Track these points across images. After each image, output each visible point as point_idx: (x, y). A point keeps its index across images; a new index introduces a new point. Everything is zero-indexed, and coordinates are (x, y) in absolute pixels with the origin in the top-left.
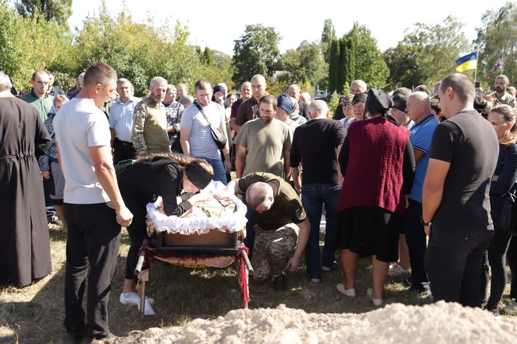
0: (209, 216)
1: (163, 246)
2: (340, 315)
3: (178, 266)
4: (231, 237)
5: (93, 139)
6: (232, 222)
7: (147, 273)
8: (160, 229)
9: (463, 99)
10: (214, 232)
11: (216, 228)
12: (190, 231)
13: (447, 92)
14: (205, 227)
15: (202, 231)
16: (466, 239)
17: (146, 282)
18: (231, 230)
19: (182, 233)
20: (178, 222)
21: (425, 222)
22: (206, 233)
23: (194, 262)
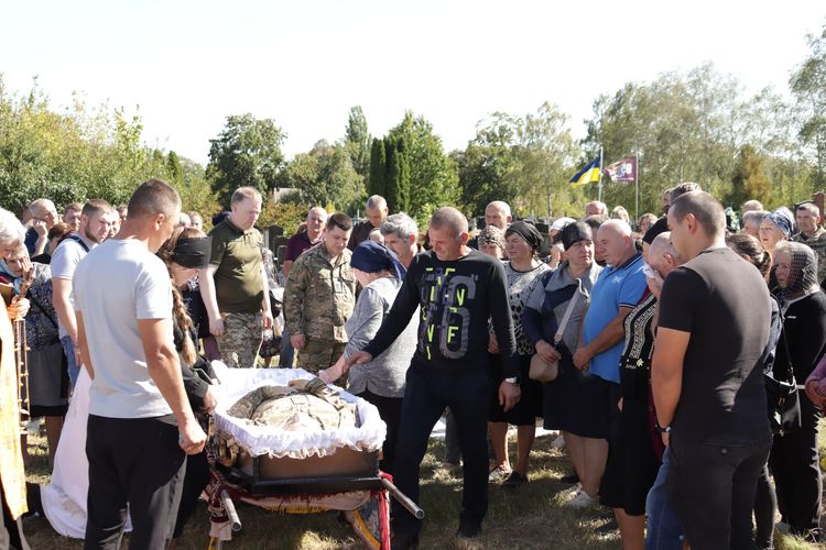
0: (322, 426)
3: (277, 512)
4: (371, 459)
5: (146, 307)
8: (257, 451)
9: (711, 231)
10: (344, 451)
11: (347, 446)
12: (306, 453)
13: (686, 223)
14: (328, 445)
15: (325, 453)
16: (724, 451)
17: (226, 542)
18: (371, 448)
19: (293, 456)
20: (284, 438)
21: (662, 426)
22: (331, 454)
23: (304, 504)
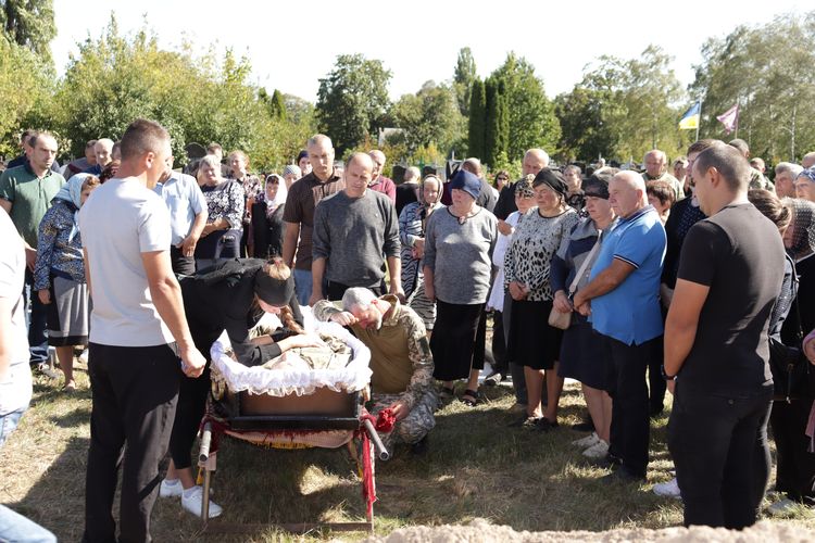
0: (312, 366)
1: (241, 415)
2: (567, 534)
3: (262, 446)
4: (350, 399)
5: (148, 240)
6: (351, 377)
7: (214, 458)
8: (237, 388)
9: (734, 185)
10: (323, 391)
11: (326, 386)
12: (285, 391)
13: (709, 176)
14: (307, 384)
15: (303, 392)
16: (731, 402)
17: (212, 473)
18: (350, 389)
19: (272, 393)
20: (265, 375)
21: (668, 375)
22: (310, 393)
23: (288, 439)
